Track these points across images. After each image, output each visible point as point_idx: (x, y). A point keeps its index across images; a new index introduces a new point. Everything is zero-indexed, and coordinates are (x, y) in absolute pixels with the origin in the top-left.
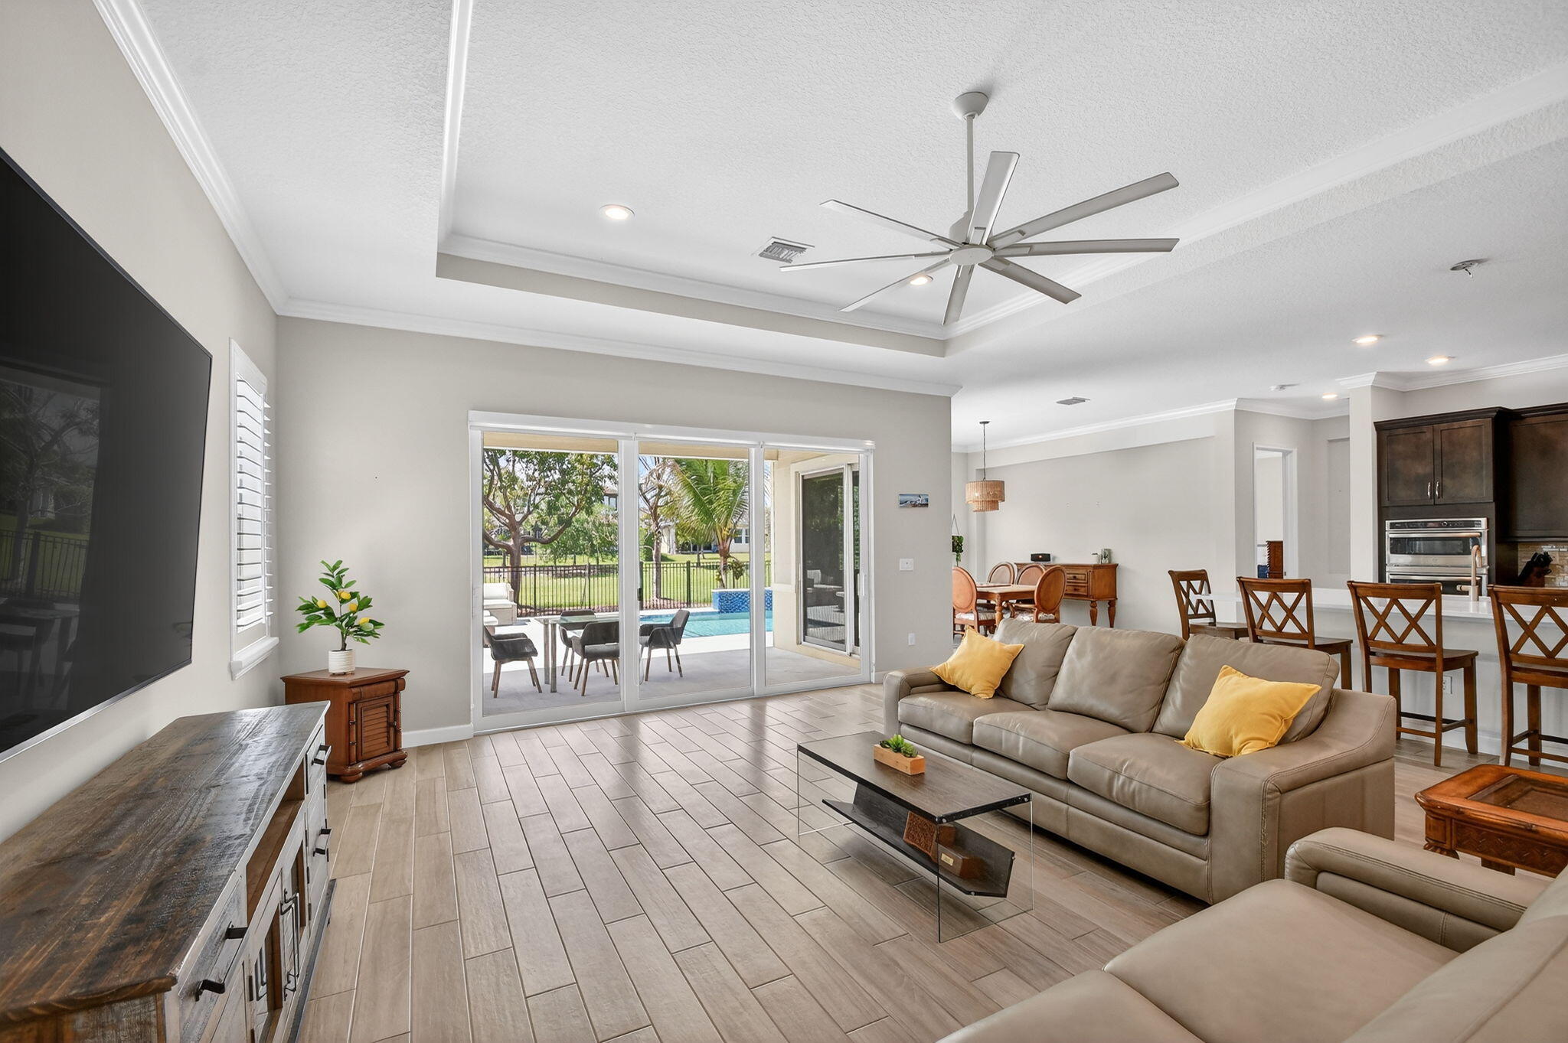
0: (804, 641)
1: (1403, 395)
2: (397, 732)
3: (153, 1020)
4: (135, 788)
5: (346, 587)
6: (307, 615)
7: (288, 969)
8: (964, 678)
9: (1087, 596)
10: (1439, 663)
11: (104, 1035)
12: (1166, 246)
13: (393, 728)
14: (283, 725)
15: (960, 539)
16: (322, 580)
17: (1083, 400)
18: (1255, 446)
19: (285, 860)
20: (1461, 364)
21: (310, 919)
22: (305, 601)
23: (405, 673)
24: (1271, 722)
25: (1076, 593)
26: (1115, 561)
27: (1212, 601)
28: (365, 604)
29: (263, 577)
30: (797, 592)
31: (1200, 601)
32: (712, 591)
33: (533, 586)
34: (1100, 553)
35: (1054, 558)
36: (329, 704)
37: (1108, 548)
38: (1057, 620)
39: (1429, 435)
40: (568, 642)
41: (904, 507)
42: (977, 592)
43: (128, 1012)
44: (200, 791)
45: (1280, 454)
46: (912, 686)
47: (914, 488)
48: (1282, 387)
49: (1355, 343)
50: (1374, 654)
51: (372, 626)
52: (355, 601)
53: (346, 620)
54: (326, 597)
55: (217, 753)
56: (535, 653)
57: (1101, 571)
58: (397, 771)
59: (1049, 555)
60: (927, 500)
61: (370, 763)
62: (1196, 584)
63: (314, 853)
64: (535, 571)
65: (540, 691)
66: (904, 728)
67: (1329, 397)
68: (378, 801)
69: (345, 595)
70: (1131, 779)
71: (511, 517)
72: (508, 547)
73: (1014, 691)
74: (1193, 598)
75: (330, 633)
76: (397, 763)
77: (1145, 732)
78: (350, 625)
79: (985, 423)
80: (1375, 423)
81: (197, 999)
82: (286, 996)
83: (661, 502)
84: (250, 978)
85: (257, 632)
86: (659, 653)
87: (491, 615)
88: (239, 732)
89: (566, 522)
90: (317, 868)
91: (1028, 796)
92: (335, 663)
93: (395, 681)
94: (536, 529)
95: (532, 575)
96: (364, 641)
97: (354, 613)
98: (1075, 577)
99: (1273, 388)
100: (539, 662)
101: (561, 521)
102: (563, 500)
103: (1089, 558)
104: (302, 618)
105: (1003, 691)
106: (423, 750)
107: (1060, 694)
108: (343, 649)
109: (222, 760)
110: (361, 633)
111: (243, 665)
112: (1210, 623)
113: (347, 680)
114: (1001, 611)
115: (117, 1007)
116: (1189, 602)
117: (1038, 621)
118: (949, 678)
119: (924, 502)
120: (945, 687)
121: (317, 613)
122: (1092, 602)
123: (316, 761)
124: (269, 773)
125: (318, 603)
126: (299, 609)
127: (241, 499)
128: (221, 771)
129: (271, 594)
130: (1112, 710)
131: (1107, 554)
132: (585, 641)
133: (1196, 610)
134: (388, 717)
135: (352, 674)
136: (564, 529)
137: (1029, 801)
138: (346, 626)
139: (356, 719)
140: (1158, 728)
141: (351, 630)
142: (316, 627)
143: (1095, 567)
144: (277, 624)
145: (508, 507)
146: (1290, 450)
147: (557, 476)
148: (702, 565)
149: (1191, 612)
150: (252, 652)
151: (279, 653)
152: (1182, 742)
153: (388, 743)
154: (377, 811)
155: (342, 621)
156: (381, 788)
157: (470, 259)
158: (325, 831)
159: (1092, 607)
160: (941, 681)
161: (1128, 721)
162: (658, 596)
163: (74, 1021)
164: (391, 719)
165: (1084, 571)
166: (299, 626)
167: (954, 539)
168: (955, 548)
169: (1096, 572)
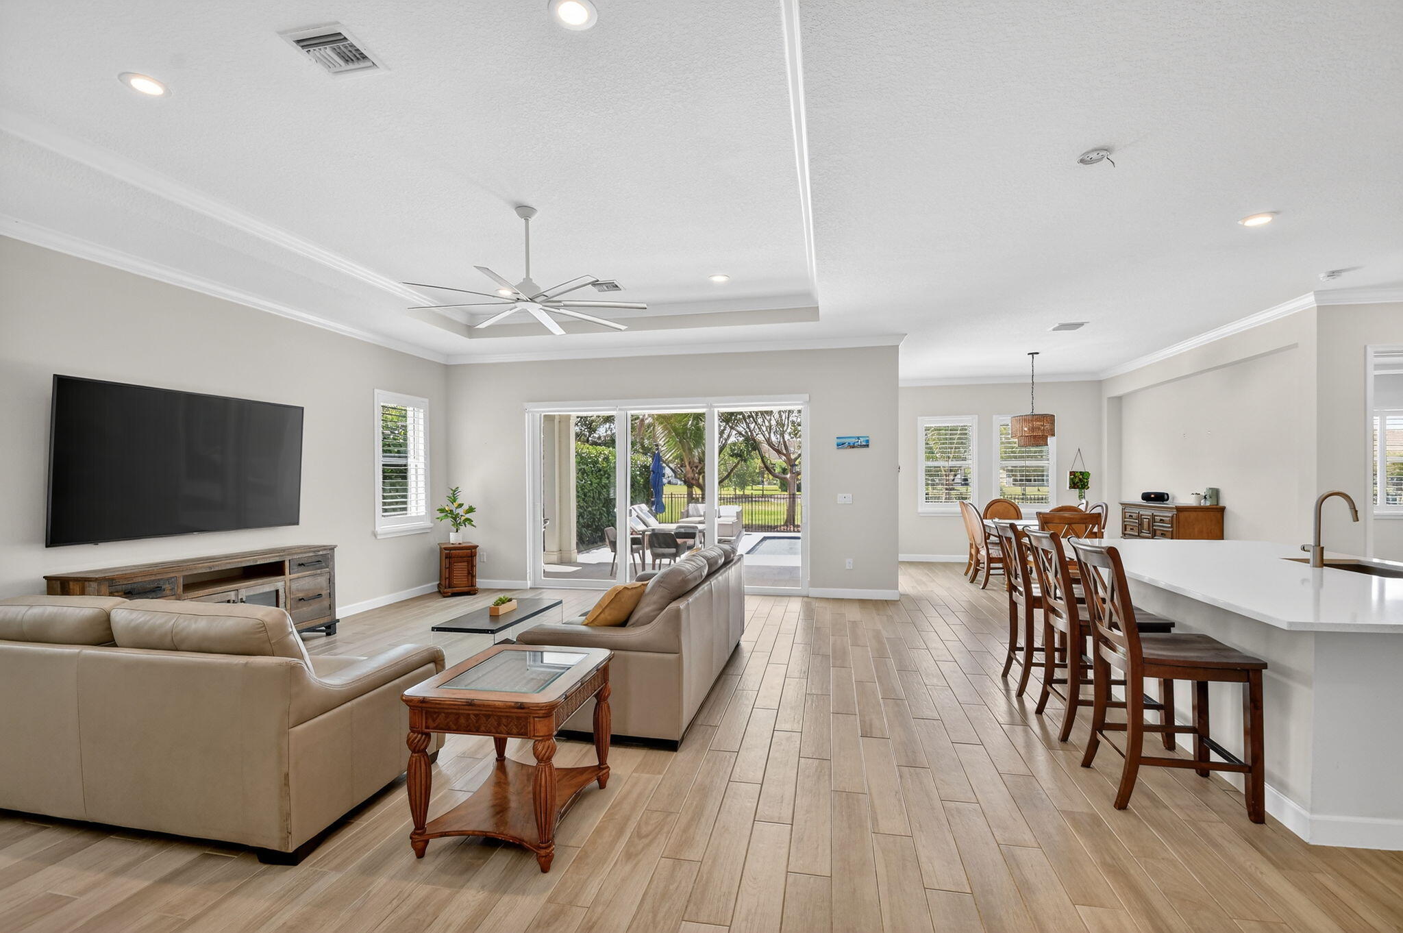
2: (474, 577)
6: (442, 514)
13: (471, 574)
16: (448, 497)
17: (1082, 324)
23: (479, 546)
26: (1221, 504)
28: (472, 510)
35: (1173, 498)
41: (841, 448)
47: (852, 430)
48: (1333, 274)
57: (1193, 515)
59: (1170, 494)
60: (868, 441)
61: (456, 589)
69: (457, 505)
76: (463, 594)
79: (1032, 354)
92: (452, 538)
93: (473, 550)
99: (1324, 276)
108: (456, 532)
119: (862, 443)
121: (447, 513)
125: (447, 508)
126: (438, 510)
131: (1215, 493)
139: (449, 566)
142: (446, 520)
143: (1182, 509)
153: (466, 582)
166: (437, 519)
167: (1071, 473)
168: (1074, 483)
169: (1182, 515)
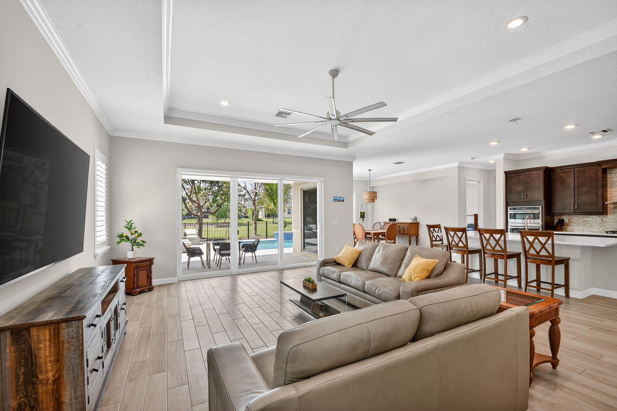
0: (304, 250)
1: (517, 161)
2: (151, 279)
3: (80, 326)
4: (69, 284)
5: (133, 229)
6: (120, 239)
7: (112, 338)
8: (342, 261)
9: (407, 234)
10: (505, 256)
11: (69, 329)
12: (395, 120)
13: (149, 278)
14: (111, 270)
15: (364, 213)
16: (125, 227)
17: (403, 163)
18: (466, 179)
19: (112, 306)
20: (533, 151)
21: (119, 328)
22: (119, 234)
23: (154, 259)
24: (423, 272)
25: (404, 233)
26: (418, 221)
27: (442, 236)
28: (140, 235)
29: (105, 226)
30: (301, 232)
31: (438, 235)
32: (274, 232)
33: (207, 230)
34: (413, 218)
35: (398, 220)
36: (126, 265)
37: (417, 216)
38: (394, 243)
39: (522, 176)
40: (215, 250)
41: (336, 201)
42: (365, 232)
43: (75, 324)
44: (88, 285)
45: (477, 182)
46: (325, 263)
47: (339, 195)
48: (473, 159)
49: (490, 144)
50: (486, 253)
51: (142, 242)
52: (136, 234)
53: (133, 241)
54: (127, 233)
55: (92, 276)
56: (203, 254)
57: (413, 225)
58: (151, 292)
59: (396, 219)
60: (344, 199)
61: (141, 289)
62: (437, 229)
63: (121, 309)
64: (208, 225)
65: (204, 268)
66: (322, 277)
67: (492, 162)
68: (144, 301)
69: (133, 232)
70: (380, 290)
71: (199, 204)
72: (198, 216)
73: (359, 265)
74: (435, 234)
75: (128, 244)
76: (151, 289)
77: (394, 276)
78: (135, 242)
79: (370, 170)
80: (504, 172)
81: (90, 327)
82: (112, 345)
83: (257, 198)
84: (102, 332)
85: (103, 244)
86: (249, 254)
87: (189, 241)
88: (98, 272)
89: (219, 206)
90: (122, 313)
91: (346, 295)
92: (130, 255)
93: (150, 262)
94: (208, 209)
95: (207, 227)
96: (139, 247)
97: (136, 238)
98: (403, 227)
99: (469, 159)
100: (204, 257)
101: (218, 206)
102: (218, 198)
103: (408, 220)
104: (118, 240)
105: (355, 265)
106: (160, 286)
107: (372, 265)
108: (132, 250)
109: (93, 278)
110: (138, 245)
111: (99, 255)
112: (441, 243)
113: (133, 261)
114: (374, 239)
115: (72, 322)
116: (433, 236)
117: (387, 242)
118: (338, 261)
119: (342, 200)
120: (336, 263)
121: (123, 238)
122: (409, 236)
123: (122, 281)
124: (108, 281)
125: (124, 234)
126: (117, 237)
127: (98, 200)
128: (94, 280)
129: (107, 231)
130: (384, 270)
131: (415, 219)
132: (220, 250)
133: (436, 239)
134: (147, 274)
135: (135, 259)
136: (219, 208)
137: (346, 296)
138: (133, 242)
139: (137, 274)
140: (398, 275)
141: (135, 244)
142: (123, 242)
143: (411, 223)
144: (110, 241)
145: (198, 200)
146: (480, 180)
147: (217, 188)
148: (274, 222)
149: (434, 239)
150: (101, 250)
151: (111, 251)
152: (401, 279)
153: (148, 282)
154: (143, 304)
155: (132, 241)
156: (145, 297)
157: (176, 117)
158: (125, 304)
159: (409, 238)
160: (336, 262)
161: (389, 273)
162: (256, 234)
163: (63, 325)
164: (149, 274)
165: (407, 225)
166: (117, 242)
167: (361, 212)
168: (362, 216)
169: (411, 225)
